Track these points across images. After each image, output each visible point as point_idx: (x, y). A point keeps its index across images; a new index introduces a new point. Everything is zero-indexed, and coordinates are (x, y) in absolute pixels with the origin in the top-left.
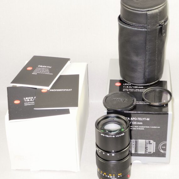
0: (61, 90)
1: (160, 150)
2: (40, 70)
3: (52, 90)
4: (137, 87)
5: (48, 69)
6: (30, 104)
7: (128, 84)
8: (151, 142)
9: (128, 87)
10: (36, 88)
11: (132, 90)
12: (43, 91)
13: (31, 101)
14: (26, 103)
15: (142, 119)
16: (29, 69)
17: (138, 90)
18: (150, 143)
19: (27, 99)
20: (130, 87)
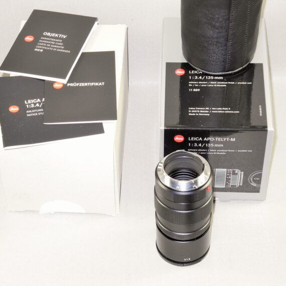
0: (86, 84)
1: (251, 182)
2: (47, 43)
3: (71, 85)
4: (212, 78)
5: (61, 41)
6: (36, 114)
7: (196, 72)
8: (236, 172)
9: (196, 77)
10: (44, 80)
11: (204, 84)
12: (56, 86)
13: (38, 108)
14: (30, 111)
15: (223, 139)
16: (29, 39)
17: (214, 84)
18: (234, 173)
19: (30, 103)
20: (200, 78)
